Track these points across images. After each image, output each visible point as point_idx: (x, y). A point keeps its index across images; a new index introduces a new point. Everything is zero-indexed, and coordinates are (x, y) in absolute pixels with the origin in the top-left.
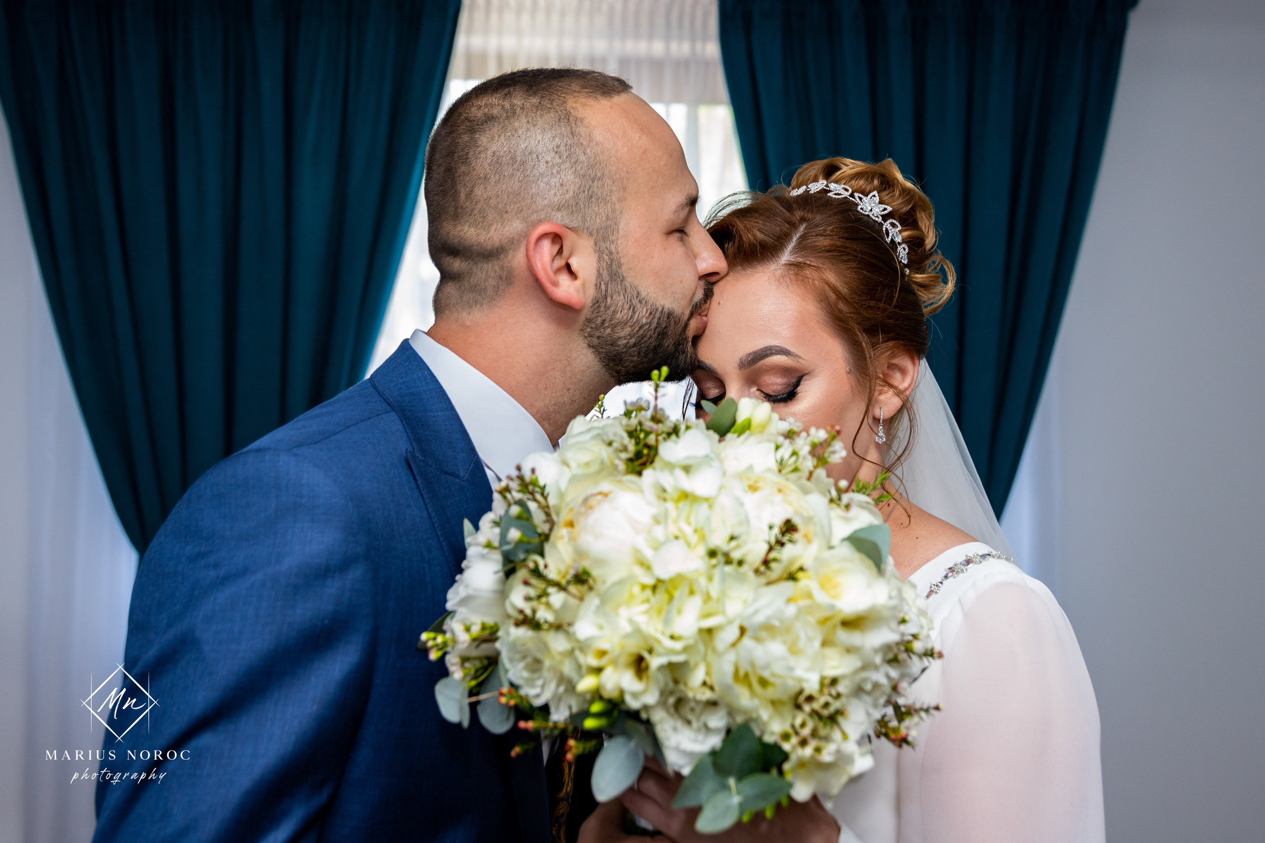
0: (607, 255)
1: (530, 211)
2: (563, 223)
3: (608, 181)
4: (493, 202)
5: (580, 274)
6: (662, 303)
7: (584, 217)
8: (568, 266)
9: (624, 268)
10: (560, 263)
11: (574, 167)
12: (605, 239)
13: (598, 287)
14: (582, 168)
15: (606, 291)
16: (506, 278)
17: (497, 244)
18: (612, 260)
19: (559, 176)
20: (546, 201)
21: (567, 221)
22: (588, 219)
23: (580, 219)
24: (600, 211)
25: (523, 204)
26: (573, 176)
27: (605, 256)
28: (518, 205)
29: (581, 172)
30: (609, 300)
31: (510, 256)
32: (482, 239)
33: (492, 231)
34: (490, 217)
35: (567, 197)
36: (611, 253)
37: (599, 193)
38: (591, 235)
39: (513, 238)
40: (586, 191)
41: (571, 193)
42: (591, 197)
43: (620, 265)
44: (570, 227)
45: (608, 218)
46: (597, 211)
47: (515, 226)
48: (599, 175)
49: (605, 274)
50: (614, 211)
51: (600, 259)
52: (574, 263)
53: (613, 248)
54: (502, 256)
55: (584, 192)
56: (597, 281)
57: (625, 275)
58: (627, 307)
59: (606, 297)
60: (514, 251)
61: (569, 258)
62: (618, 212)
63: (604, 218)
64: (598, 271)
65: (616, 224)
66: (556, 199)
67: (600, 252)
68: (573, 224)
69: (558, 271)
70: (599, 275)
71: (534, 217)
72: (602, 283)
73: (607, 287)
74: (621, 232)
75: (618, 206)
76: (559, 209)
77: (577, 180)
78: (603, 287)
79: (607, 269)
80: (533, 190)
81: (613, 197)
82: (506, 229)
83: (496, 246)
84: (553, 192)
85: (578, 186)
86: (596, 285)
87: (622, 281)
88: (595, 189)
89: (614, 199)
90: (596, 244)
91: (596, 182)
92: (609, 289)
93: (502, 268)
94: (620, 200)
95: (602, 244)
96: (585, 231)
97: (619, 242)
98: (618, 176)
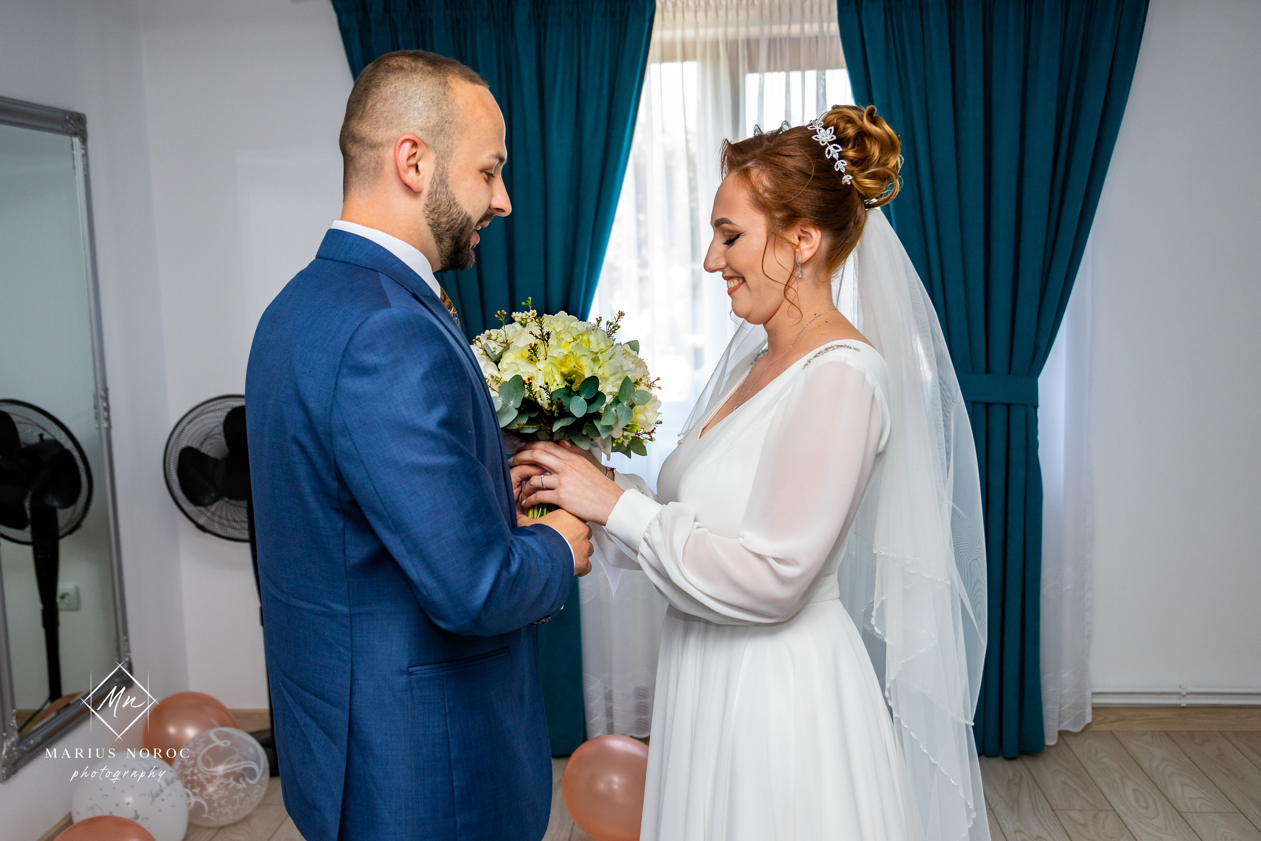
0: (441, 168)
1: (404, 126)
2: (421, 138)
3: (454, 126)
4: (385, 115)
5: (422, 173)
6: (466, 209)
7: (435, 140)
8: (417, 167)
9: (449, 179)
10: (413, 161)
11: (438, 111)
12: (442, 157)
13: (432, 184)
14: (442, 113)
15: (437, 189)
16: (380, 164)
17: (380, 140)
18: (443, 172)
19: (428, 112)
20: (416, 123)
21: (424, 138)
22: (437, 142)
23: (432, 140)
24: (445, 141)
25: (402, 121)
26: (435, 115)
27: (440, 168)
28: (399, 121)
29: (441, 115)
30: (438, 195)
31: (385, 150)
32: (372, 134)
33: (379, 132)
34: (381, 123)
35: (429, 125)
36: (444, 167)
37: (447, 130)
38: (435, 152)
39: (390, 139)
40: (440, 127)
41: (430, 125)
42: (442, 131)
43: (447, 177)
44: (425, 142)
45: (448, 146)
46: (443, 140)
47: (394, 133)
48: (450, 120)
49: (437, 178)
50: (452, 144)
51: (436, 168)
52: (421, 165)
53: (446, 165)
54: (380, 149)
55: (439, 126)
56: (432, 180)
57: (448, 183)
58: (447, 204)
59: (436, 192)
60: (389, 147)
61: (418, 161)
62: (455, 146)
63: (445, 146)
64: (434, 175)
65: (451, 152)
66: (422, 124)
67: (438, 164)
68: (426, 142)
69: (410, 166)
70: (434, 178)
71: (406, 130)
72: (435, 183)
73: (437, 188)
74: (453, 158)
75: (455, 142)
76: (421, 130)
77: (437, 118)
78: (435, 186)
79: (439, 176)
80: (411, 115)
81: (454, 136)
82: (388, 133)
83: (379, 141)
84: (421, 120)
85: (437, 122)
86: (431, 183)
87: (446, 187)
88: (446, 128)
89: (455, 137)
90: (436, 159)
91: (447, 124)
92: (438, 189)
93: (379, 157)
94: (457, 139)
95: (440, 160)
96: (433, 149)
97: (450, 163)
98: (461, 125)
